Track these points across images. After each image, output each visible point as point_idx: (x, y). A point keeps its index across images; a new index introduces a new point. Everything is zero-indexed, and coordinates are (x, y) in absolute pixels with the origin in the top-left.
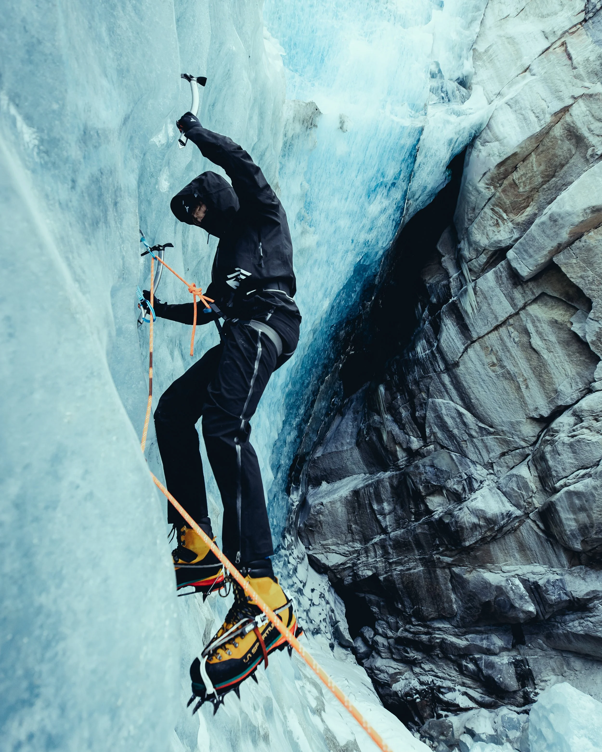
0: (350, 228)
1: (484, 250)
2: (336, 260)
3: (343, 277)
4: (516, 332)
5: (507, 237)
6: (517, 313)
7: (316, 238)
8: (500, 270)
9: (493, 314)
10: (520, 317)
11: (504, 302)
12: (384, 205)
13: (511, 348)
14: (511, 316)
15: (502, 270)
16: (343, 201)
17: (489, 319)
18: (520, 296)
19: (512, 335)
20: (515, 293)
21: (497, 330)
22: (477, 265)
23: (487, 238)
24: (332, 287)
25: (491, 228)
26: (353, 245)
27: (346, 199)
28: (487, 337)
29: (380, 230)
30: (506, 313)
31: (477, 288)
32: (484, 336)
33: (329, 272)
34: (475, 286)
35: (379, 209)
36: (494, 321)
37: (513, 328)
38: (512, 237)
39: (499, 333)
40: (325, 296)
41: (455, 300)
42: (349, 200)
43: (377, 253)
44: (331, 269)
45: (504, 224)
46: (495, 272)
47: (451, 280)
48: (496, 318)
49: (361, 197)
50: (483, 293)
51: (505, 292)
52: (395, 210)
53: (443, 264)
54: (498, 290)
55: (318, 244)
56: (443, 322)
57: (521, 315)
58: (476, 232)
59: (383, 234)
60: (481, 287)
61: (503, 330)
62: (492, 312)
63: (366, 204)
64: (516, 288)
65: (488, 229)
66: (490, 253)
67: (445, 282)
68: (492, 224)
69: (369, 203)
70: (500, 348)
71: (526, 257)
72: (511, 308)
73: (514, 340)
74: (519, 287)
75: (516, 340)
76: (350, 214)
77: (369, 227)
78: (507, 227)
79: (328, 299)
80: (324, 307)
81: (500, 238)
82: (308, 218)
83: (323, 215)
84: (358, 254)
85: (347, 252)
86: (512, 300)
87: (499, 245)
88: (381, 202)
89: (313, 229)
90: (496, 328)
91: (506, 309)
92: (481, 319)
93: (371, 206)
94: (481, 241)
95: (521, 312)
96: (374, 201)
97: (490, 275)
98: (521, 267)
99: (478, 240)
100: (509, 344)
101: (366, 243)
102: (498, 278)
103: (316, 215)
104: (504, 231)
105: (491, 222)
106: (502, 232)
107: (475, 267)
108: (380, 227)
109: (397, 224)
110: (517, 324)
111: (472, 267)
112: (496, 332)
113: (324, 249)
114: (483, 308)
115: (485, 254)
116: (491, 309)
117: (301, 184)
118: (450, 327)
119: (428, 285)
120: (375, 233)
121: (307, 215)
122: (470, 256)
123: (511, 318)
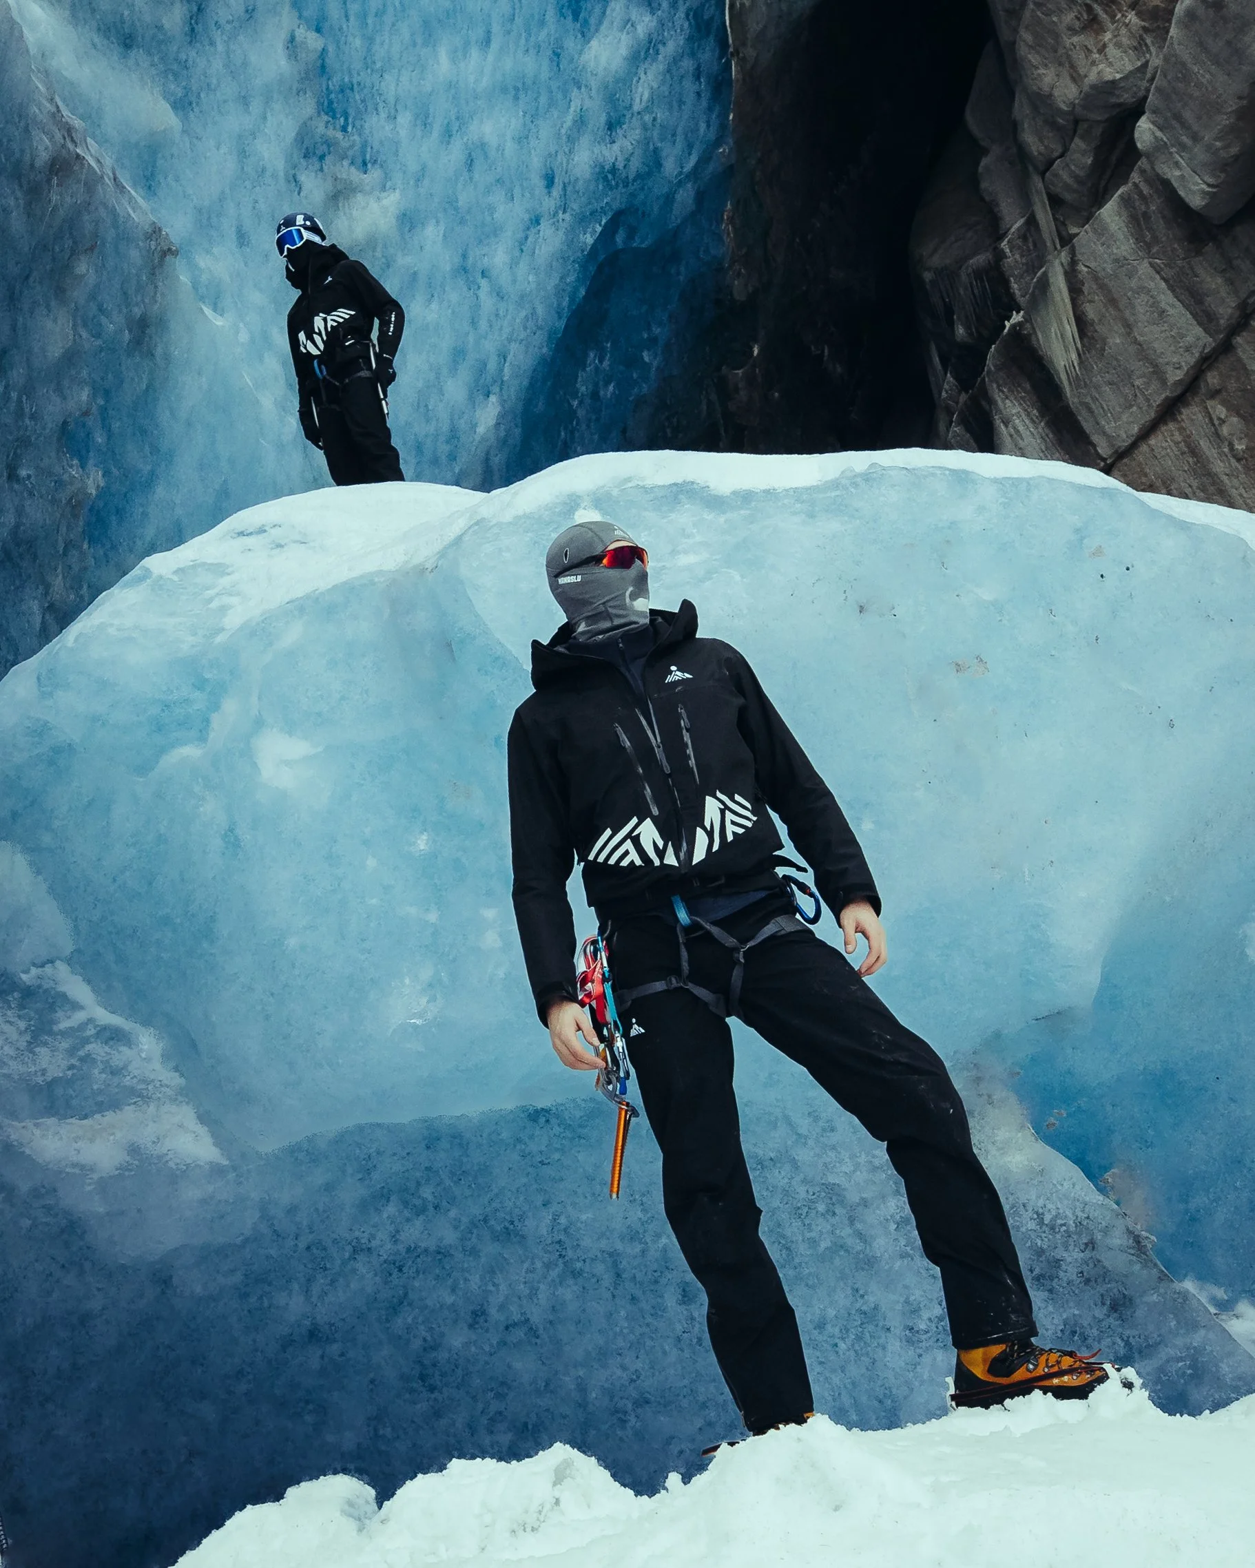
0: (522, 139)
1: (1076, 122)
2: (499, 256)
3: (540, 311)
4: (1235, 420)
5: (1129, 68)
6: (1226, 347)
7: (392, 201)
8: (1140, 193)
9: (1146, 359)
10: (1239, 360)
11: (1171, 311)
12: (641, 31)
13: (1225, 478)
14: (1206, 362)
15: (1146, 190)
16: (475, 53)
17: (1137, 383)
18: (1219, 280)
19: (1225, 431)
20: (1200, 271)
21: (1175, 420)
22: (1070, 181)
23: (1074, 79)
24: (503, 356)
25: (1075, 39)
26: (555, 193)
27: (487, 41)
28: (1144, 448)
29: (647, 118)
30: (1187, 349)
31: (1081, 268)
32: (1134, 445)
33: (477, 307)
34: (1073, 262)
35: (624, 51)
36: (1155, 385)
37: (1224, 403)
38: (1145, 65)
39: (1181, 430)
40: (481, 389)
41: (1020, 324)
42: (495, 45)
43: (669, 199)
44: (483, 294)
45: (1113, 17)
46: (1126, 202)
47: (1004, 245)
48: (1158, 373)
49: (542, 23)
50: (1102, 287)
51: (1168, 273)
52: (690, 39)
53: (984, 185)
54: (1144, 268)
55: (408, 221)
56: (999, 411)
57: (1240, 352)
58: (1033, 58)
59: (669, 134)
60: (1092, 265)
61: (1191, 414)
62: (1143, 352)
63: (570, 44)
64: (1198, 253)
65: (1068, 41)
66: (1098, 131)
67: (980, 259)
68: (1077, 25)
69: (585, 34)
70: (1195, 484)
71: (1184, 139)
72: (1198, 331)
73: (1231, 446)
74: (1210, 248)
75: (1240, 447)
76: (515, 89)
77: (603, 118)
78: (1123, 31)
79: (493, 398)
80: (481, 430)
81: (1110, 74)
82: (344, 144)
83: (404, 119)
84: (583, 220)
85: (536, 221)
86: (1194, 299)
87: (1113, 100)
88: (628, 23)
89: (375, 174)
90: (1169, 411)
91: (1182, 336)
92: (1110, 383)
93: (594, 43)
94: (1056, 93)
95: (1239, 340)
96: (600, 22)
97: (1110, 213)
98: (1182, 177)
99: (1046, 89)
100: (1219, 467)
101: (607, 175)
102: (1138, 221)
103: (377, 127)
104: (1118, 45)
105: (1069, 18)
106: (1112, 51)
107: (1067, 187)
108: (647, 109)
109: (720, 85)
110: (1232, 385)
111: (1057, 190)
112: (1172, 426)
113: (432, 233)
114: (1110, 341)
115: (1082, 138)
116: (1135, 342)
117: (292, 39)
118: (1021, 428)
119: (928, 276)
120: (636, 134)
121: (339, 135)
122: (1042, 148)
123: (1209, 368)
